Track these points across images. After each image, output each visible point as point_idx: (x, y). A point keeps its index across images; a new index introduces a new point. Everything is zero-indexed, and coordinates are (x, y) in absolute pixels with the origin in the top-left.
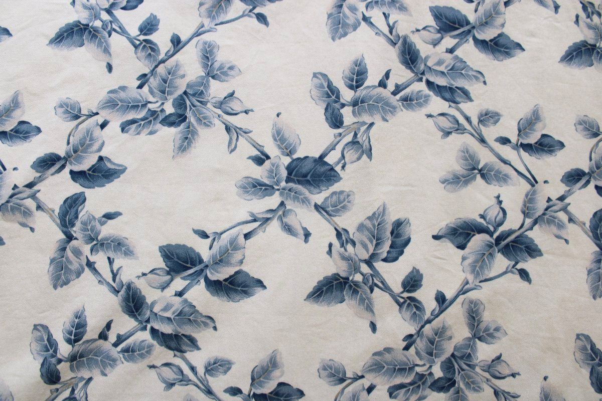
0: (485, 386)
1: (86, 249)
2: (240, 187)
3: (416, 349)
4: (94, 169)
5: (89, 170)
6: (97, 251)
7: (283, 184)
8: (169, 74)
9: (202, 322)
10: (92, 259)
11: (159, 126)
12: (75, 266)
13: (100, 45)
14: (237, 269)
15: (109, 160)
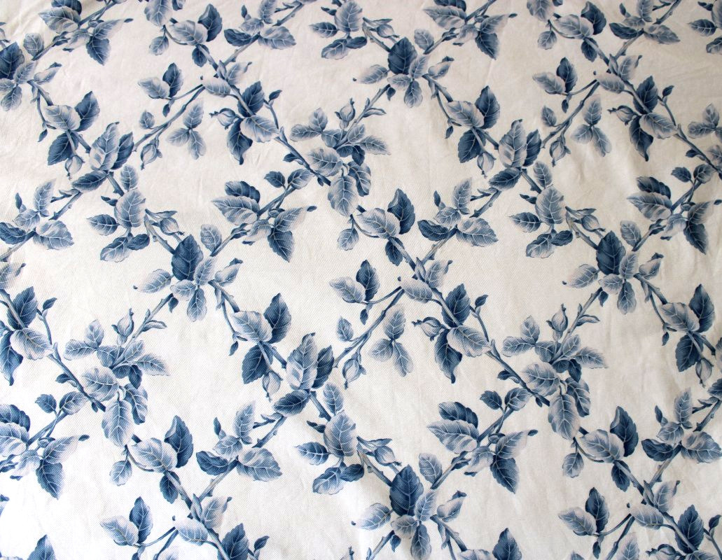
0: (360, 124)
1: (246, 448)
2: (195, 317)
3: (329, 175)
4: (176, 447)
5: (177, 450)
6: (248, 438)
7: (194, 282)
8: (93, 383)
9: (308, 344)
10: (255, 443)
11: (140, 389)
12: (261, 458)
13: (61, 448)
14: (263, 317)
15: (169, 432)
